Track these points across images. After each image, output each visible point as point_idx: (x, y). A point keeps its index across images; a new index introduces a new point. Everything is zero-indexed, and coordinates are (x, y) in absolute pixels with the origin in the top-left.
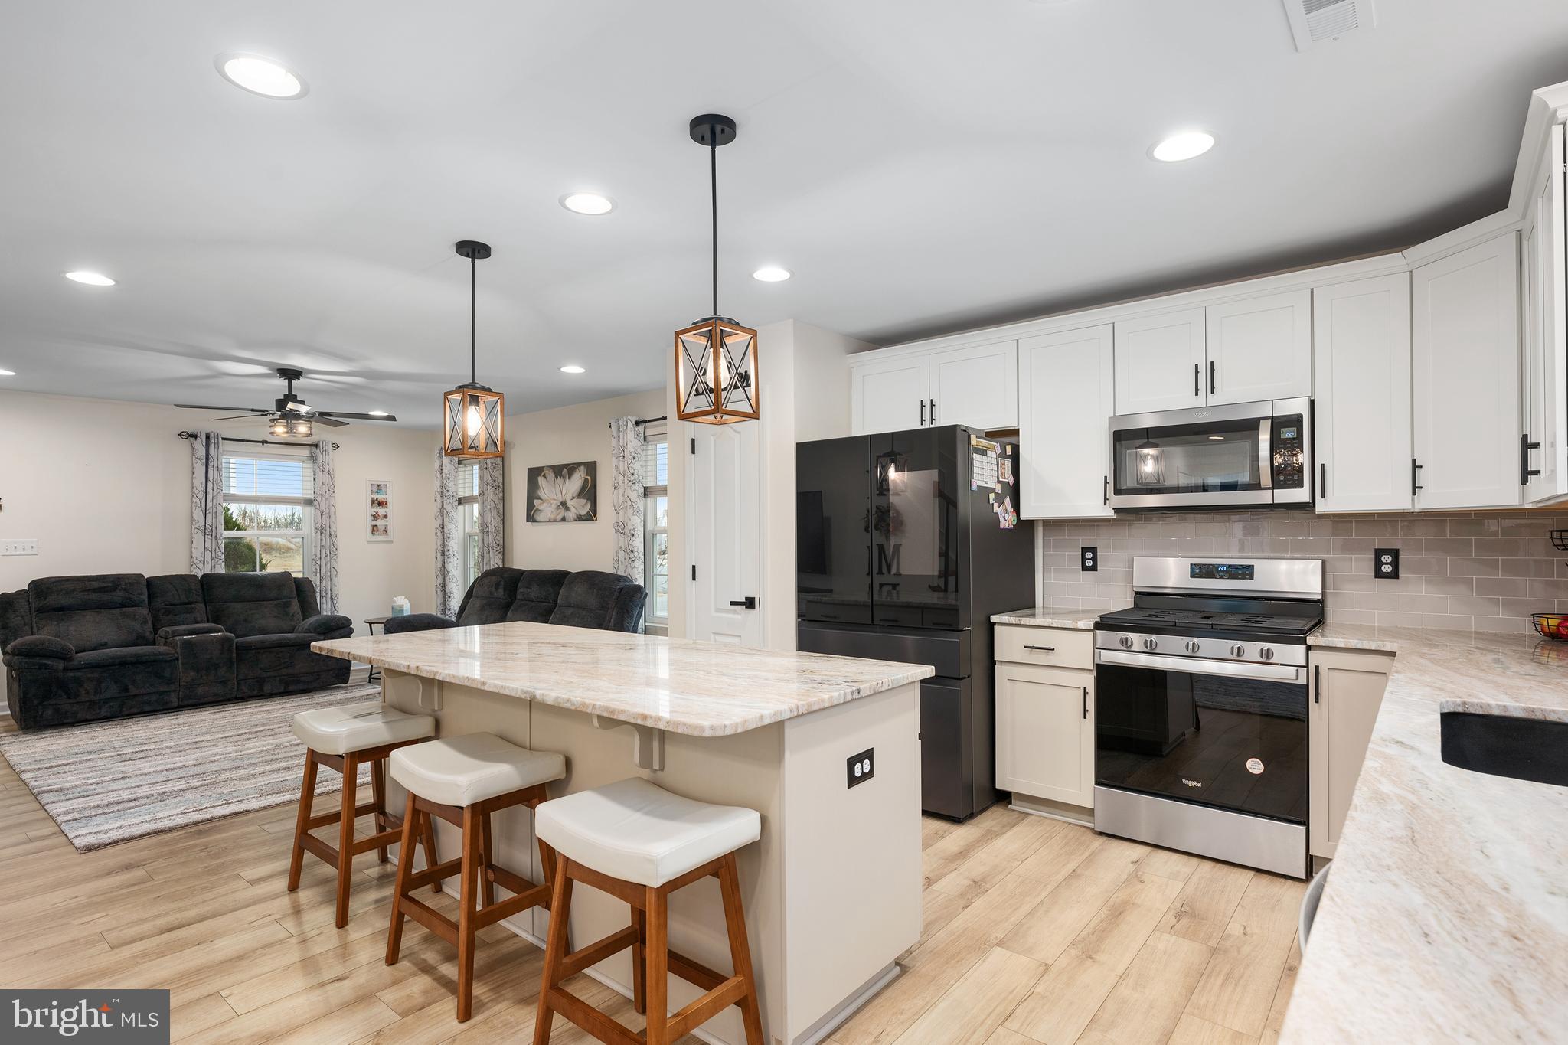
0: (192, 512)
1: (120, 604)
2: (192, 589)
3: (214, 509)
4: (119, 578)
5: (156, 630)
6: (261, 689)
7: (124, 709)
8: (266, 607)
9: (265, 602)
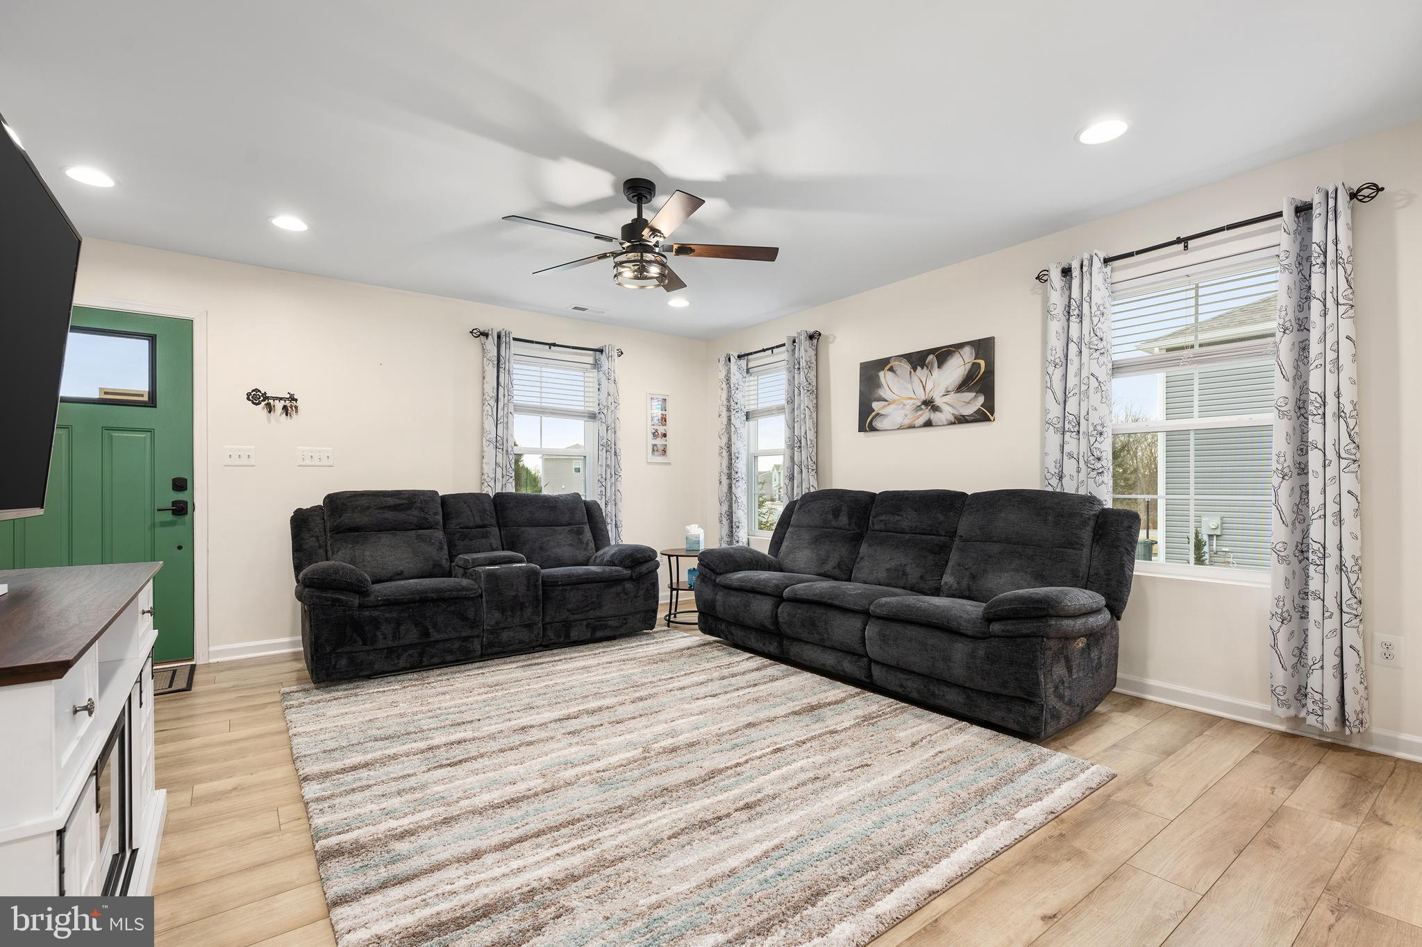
0: (483, 423)
1: (416, 526)
2: (485, 510)
3: (505, 419)
4: (415, 495)
5: (452, 558)
6: (568, 636)
7: (425, 659)
8: (560, 534)
9: (558, 528)
